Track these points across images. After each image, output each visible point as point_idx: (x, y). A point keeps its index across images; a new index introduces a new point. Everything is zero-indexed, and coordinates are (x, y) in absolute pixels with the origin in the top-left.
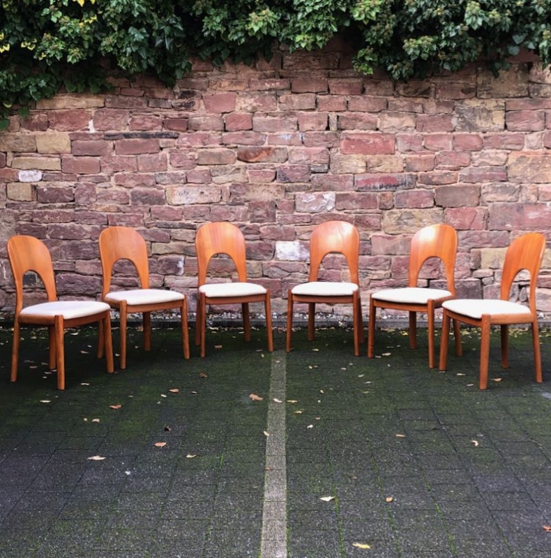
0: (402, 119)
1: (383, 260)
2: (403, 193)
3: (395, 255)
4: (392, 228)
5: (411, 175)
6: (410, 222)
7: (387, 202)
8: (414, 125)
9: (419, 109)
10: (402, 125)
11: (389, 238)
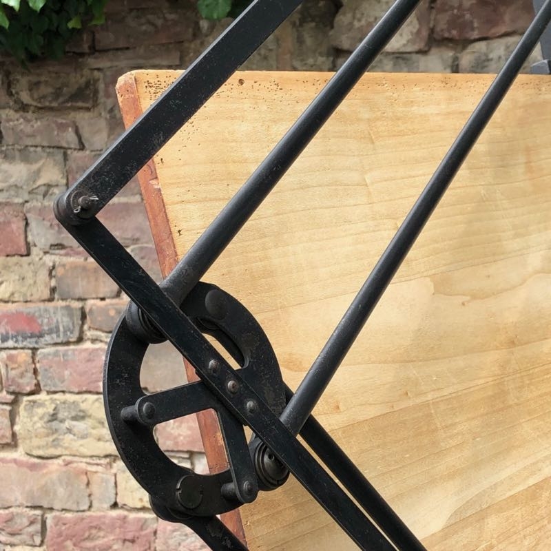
0: (35, 167)
1: (26, 522)
2: (56, 354)
3: (51, 509)
4: (36, 442)
5: (68, 308)
6: (80, 426)
7: (22, 375)
8: (64, 181)
9: (70, 137)
10: (34, 182)
11: (33, 467)
